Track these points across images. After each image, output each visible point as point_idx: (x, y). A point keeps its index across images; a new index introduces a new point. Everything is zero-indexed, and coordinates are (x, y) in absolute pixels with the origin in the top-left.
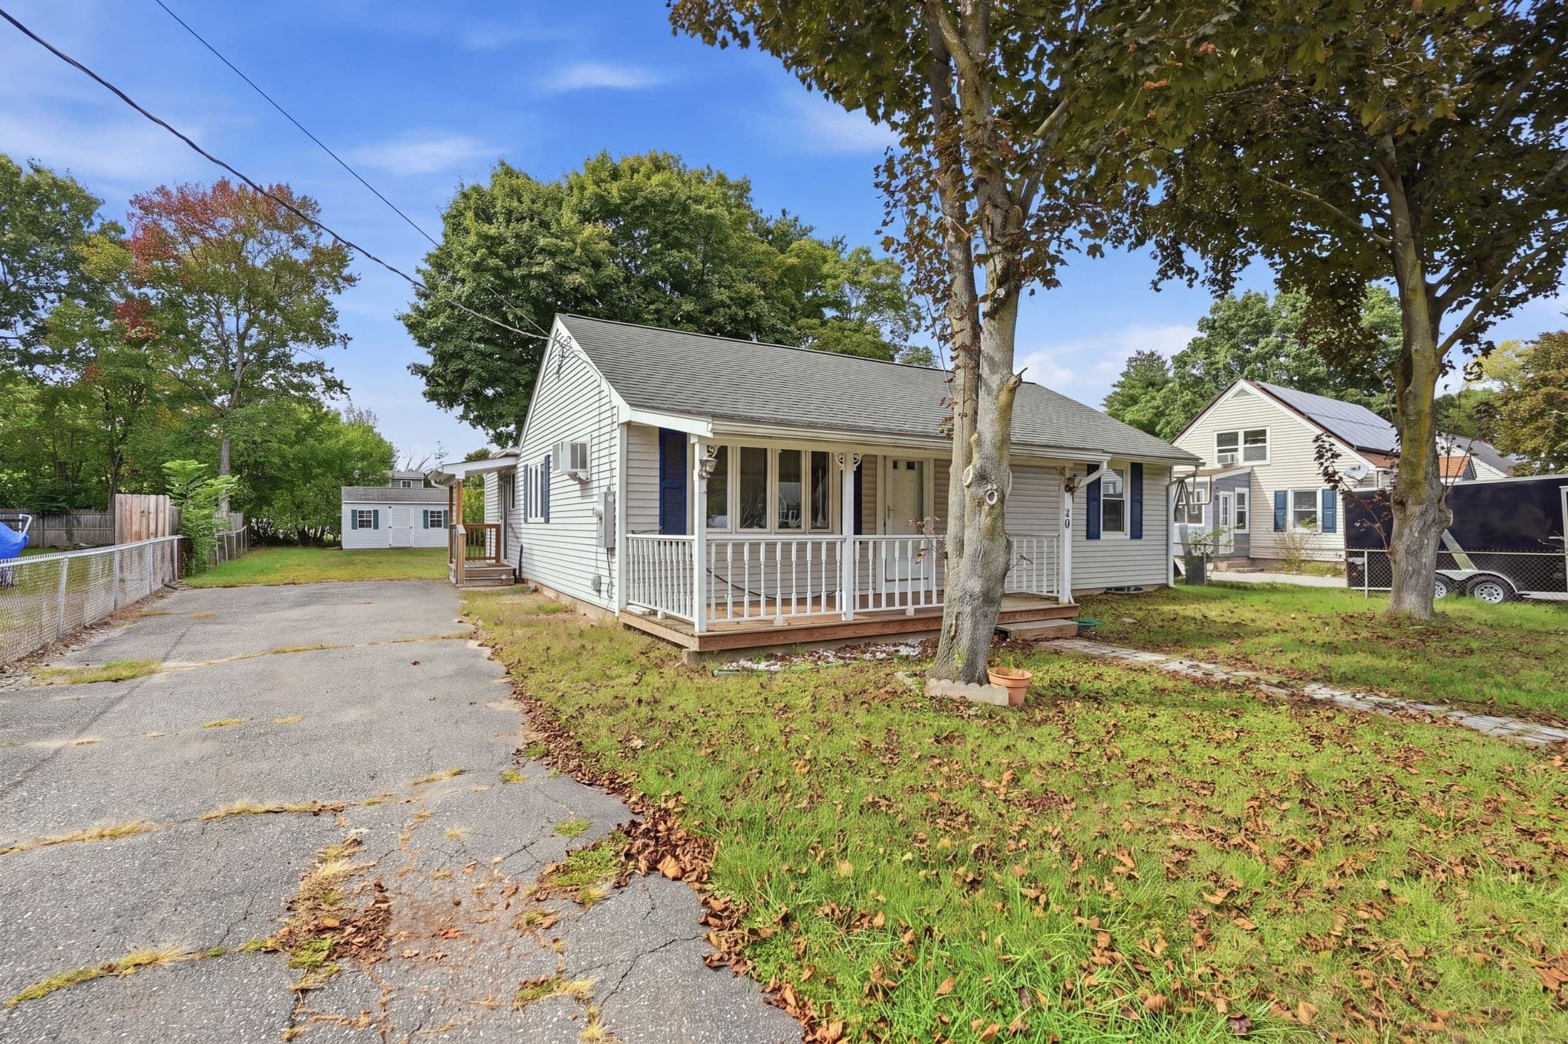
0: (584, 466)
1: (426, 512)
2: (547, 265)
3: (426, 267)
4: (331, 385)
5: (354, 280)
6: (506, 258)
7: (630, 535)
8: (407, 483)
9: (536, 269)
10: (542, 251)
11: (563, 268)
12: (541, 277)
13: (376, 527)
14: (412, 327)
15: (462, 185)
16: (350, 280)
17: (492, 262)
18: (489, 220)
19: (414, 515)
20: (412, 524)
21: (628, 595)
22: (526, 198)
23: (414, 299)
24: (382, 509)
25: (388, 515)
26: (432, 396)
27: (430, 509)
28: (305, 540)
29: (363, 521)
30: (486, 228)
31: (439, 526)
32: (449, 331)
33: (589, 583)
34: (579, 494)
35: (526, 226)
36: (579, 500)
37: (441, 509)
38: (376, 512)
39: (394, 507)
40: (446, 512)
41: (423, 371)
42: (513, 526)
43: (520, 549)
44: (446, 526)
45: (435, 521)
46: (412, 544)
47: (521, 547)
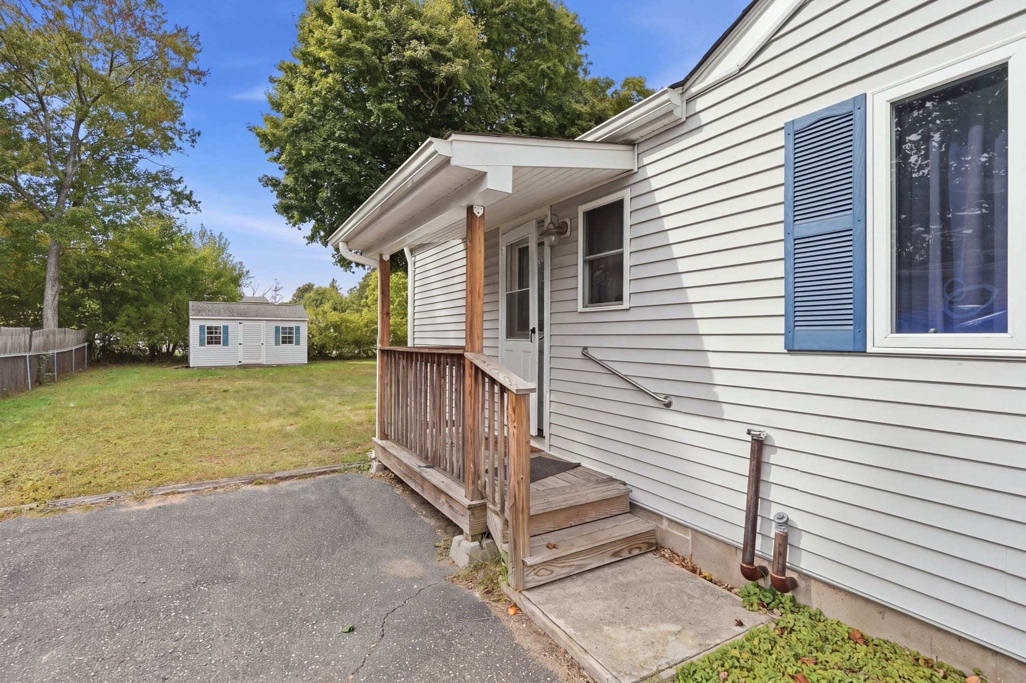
1: (277, 328)
2: (421, 51)
4: (179, 198)
5: (203, 74)
6: (373, 43)
10: (416, 35)
11: (436, 56)
12: (414, 63)
13: (226, 343)
16: (199, 74)
19: (265, 331)
20: (263, 340)
24: (232, 325)
25: (237, 330)
26: (285, 209)
27: (282, 325)
28: (155, 358)
29: (213, 337)
31: (291, 342)
37: (293, 325)
38: (226, 328)
39: (245, 323)
40: (298, 328)
41: (274, 183)
42: (592, 353)
43: (746, 450)
44: (298, 343)
45: (287, 337)
46: (263, 361)
47: (759, 445)
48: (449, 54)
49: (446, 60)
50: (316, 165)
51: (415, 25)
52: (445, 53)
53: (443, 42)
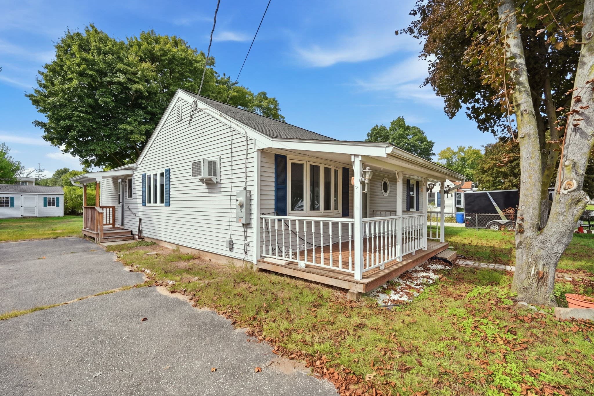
0: (215, 174)
1: (44, 198)
2: (122, 79)
3: (45, 71)
7: (262, 216)
8: (24, 183)
9: (116, 79)
10: (120, 70)
11: (130, 80)
12: (119, 83)
13: (12, 206)
14: (36, 102)
15: (69, 32)
17: (90, 72)
18: (87, 51)
19: (39, 200)
20: (36, 204)
21: (262, 251)
22: (109, 45)
23: (37, 87)
24: (16, 197)
25: (20, 199)
27: (48, 197)
29: (4, 203)
30: (84, 55)
31: (54, 205)
32: (62, 106)
33: (225, 244)
34: (207, 191)
35: (109, 57)
36: (208, 194)
37: (55, 197)
38: (12, 198)
39: (25, 196)
40: (58, 199)
41: (43, 125)
42: (130, 207)
43: (138, 220)
44: (58, 205)
45: (50, 202)
46: (37, 214)
47: (140, 219)
48: (137, 80)
49: (135, 82)
50: (67, 123)
51: (119, 66)
52: (135, 79)
53: (135, 74)
